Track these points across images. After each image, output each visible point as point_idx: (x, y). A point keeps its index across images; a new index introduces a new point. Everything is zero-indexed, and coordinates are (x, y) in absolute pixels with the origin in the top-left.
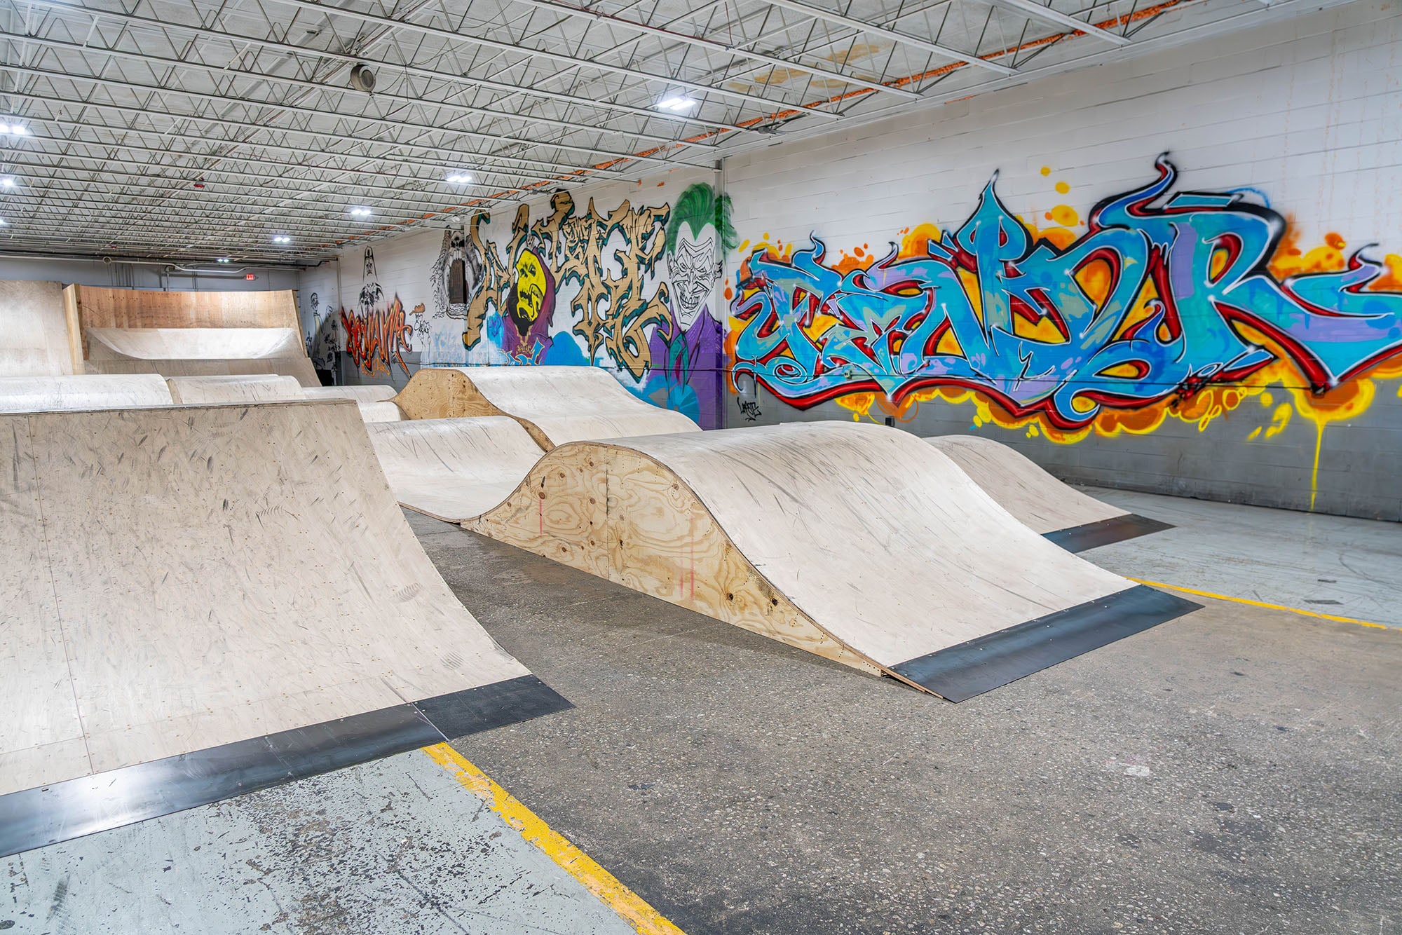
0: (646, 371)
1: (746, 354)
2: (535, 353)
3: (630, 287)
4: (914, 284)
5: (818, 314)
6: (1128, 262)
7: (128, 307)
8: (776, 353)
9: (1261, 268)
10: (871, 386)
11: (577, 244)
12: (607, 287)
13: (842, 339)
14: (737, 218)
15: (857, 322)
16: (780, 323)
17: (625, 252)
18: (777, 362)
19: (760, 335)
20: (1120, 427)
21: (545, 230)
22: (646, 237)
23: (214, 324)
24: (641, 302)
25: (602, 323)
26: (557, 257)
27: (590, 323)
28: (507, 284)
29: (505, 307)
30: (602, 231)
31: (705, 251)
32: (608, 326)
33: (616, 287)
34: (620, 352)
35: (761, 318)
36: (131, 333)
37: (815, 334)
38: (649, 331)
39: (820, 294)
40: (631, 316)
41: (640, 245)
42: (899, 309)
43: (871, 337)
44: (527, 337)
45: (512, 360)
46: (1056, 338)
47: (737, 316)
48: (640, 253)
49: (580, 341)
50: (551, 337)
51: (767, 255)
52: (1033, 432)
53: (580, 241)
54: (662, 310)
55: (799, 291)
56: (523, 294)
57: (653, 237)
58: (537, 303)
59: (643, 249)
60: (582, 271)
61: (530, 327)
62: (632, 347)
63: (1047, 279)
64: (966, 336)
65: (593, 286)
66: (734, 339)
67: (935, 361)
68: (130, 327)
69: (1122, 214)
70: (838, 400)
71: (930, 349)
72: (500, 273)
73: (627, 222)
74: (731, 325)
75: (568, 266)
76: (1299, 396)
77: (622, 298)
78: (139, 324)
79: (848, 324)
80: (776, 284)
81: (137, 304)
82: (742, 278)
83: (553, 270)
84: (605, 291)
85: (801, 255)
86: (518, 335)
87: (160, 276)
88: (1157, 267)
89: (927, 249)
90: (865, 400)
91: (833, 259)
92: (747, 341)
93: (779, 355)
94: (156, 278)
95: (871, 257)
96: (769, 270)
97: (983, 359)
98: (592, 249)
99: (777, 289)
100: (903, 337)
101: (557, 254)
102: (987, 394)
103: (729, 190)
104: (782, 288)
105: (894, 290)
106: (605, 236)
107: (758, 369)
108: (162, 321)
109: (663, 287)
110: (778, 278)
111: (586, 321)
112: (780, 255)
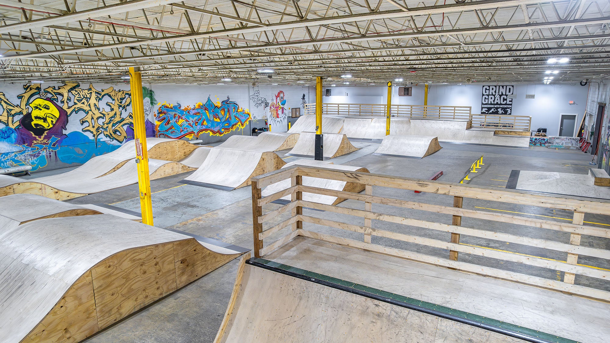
0: (125, 139)
1: (162, 130)
2: (51, 143)
3: (115, 114)
4: (199, 113)
5: (180, 119)
6: (226, 110)
8: (171, 128)
9: (237, 111)
10: (193, 132)
11: (83, 99)
12: (103, 114)
13: (186, 124)
14: (156, 96)
15: (189, 120)
16: (170, 122)
17: (112, 103)
18: (171, 130)
19: (165, 125)
20: (227, 132)
21: (56, 91)
22: (122, 99)
24: (121, 119)
25: (101, 126)
26: (68, 103)
27: (93, 127)
28: (21, 113)
29: (18, 123)
30: (98, 95)
31: (146, 104)
32: (105, 127)
33: (108, 114)
34: (111, 135)
35: (166, 121)
37: (180, 123)
38: (125, 127)
39: (180, 115)
40: (117, 123)
41: (119, 101)
42: (196, 118)
43: (192, 123)
44: (43, 137)
45: (27, 148)
46: (219, 121)
47: (158, 121)
48: (120, 104)
49: (87, 134)
50: (65, 134)
51: (166, 106)
52: (218, 135)
53: (84, 97)
54: (131, 120)
55: (175, 114)
56: (36, 118)
57: (125, 100)
58: (52, 121)
59: (121, 103)
60: (87, 108)
61: (46, 132)
62: (117, 133)
63: (217, 112)
64: (207, 122)
65: (94, 114)
66: (158, 127)
67: (203, 126)
69: (225, 103)
70: (186, 136)
71: (202, 125)
72: (11, 108)
73: (112, 94)
74: (157, 123)
75: (76, 106)
76: (241, 125)
77: (112, 117)
79: (187, 121)
80: (169, 113)
82: (159, 111)
83: (65, 107)
84: (102, 116)
85: (175, 107)
86: (33, 135)
88: (229, 111)
89: (200, 107)
90: (192, 135)
91: (182, 108)
92: (162, 127)
93: (171, 129)
95: (190, 108)
96: (167, 110)
97: (210, 125)
98: (93, 101)
99: (169, 114)
100: (198, 122)
101: (68, 101)
102: (211, 131)
103: (153, 90)
104: (171, 114)
105: (196, 114)
106: (101, 97)
107: (165, 133)
109: (131, 114)
110: (169, 112)
111: (91, 126)
112: (169, 107)
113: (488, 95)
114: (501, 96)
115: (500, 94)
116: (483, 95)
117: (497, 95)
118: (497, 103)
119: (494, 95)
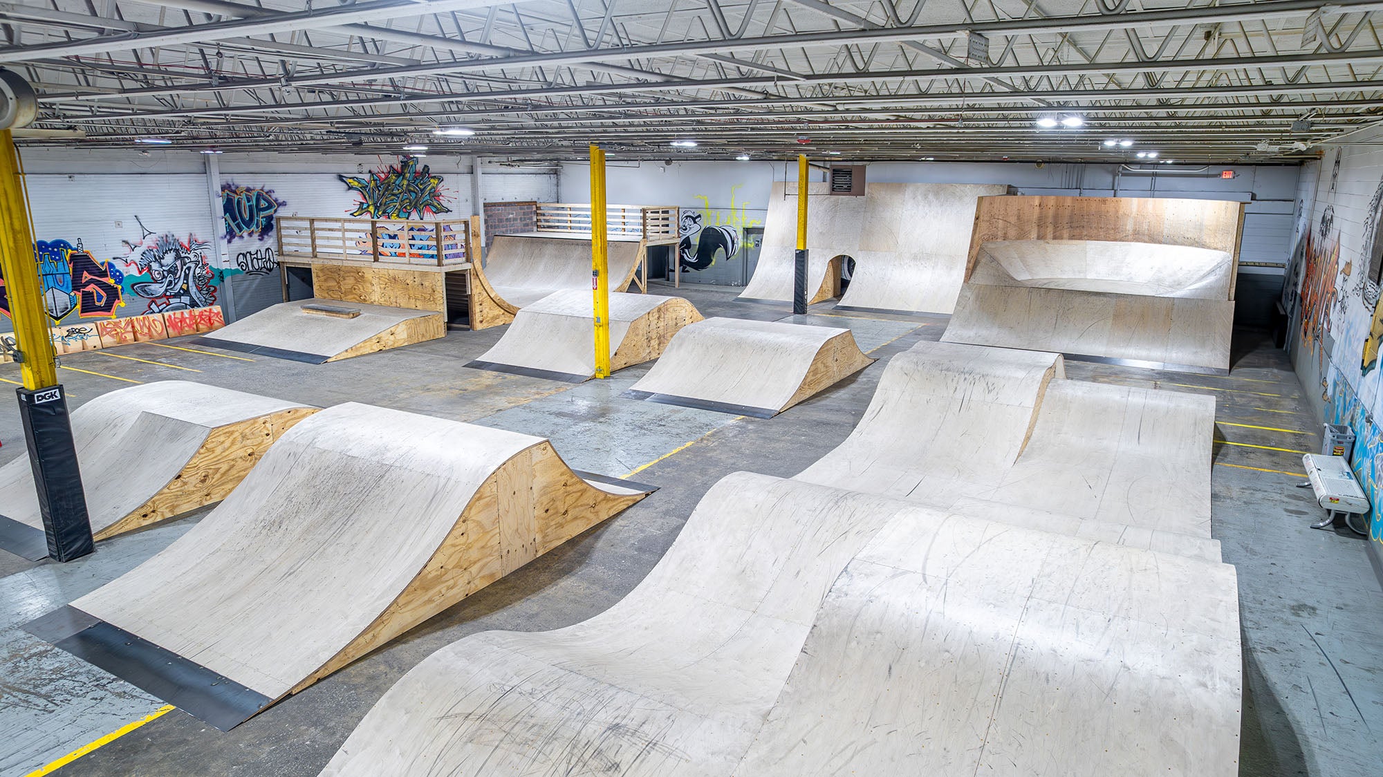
7: (1056, 217)
23: (1153, 238)
36: (1052, 246)
68: (1055, 238)
78: (1066, 235)
81: (1067, 212)
87: (1115, 175)
94: (1109, 178)
108: (1094, 232)
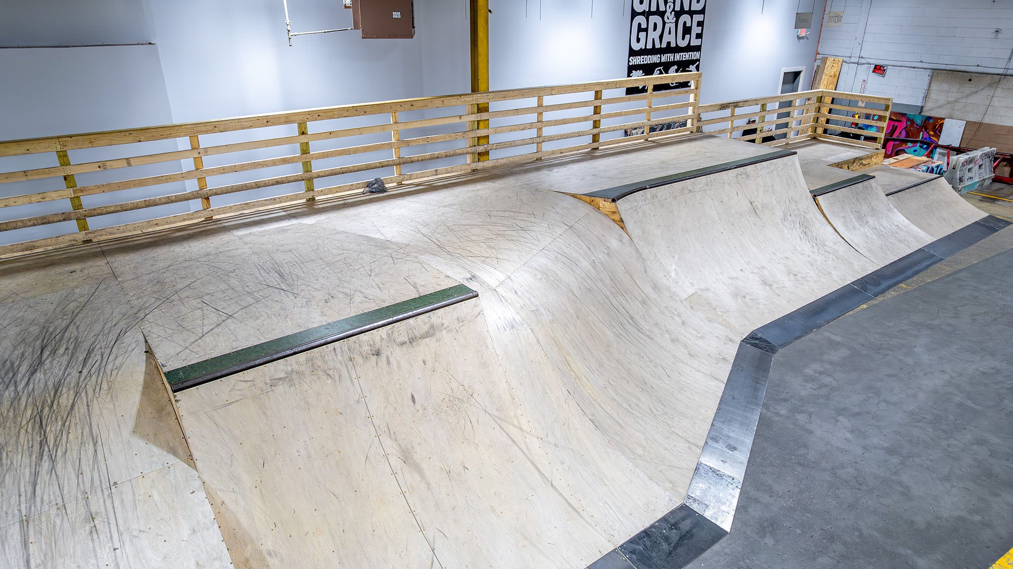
113: (647, 14)
114: (678, 15)
115: (678, 8)
116: (634, 14)
117: (669, 11)
118: (669, 43)
119: (662, 14)
